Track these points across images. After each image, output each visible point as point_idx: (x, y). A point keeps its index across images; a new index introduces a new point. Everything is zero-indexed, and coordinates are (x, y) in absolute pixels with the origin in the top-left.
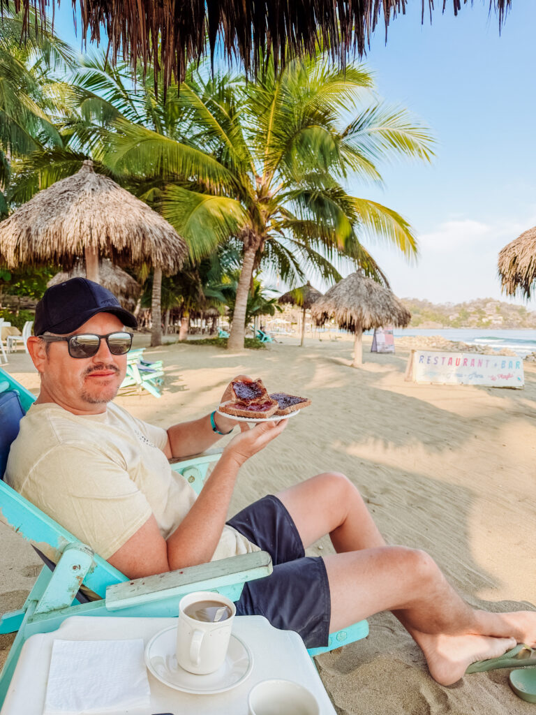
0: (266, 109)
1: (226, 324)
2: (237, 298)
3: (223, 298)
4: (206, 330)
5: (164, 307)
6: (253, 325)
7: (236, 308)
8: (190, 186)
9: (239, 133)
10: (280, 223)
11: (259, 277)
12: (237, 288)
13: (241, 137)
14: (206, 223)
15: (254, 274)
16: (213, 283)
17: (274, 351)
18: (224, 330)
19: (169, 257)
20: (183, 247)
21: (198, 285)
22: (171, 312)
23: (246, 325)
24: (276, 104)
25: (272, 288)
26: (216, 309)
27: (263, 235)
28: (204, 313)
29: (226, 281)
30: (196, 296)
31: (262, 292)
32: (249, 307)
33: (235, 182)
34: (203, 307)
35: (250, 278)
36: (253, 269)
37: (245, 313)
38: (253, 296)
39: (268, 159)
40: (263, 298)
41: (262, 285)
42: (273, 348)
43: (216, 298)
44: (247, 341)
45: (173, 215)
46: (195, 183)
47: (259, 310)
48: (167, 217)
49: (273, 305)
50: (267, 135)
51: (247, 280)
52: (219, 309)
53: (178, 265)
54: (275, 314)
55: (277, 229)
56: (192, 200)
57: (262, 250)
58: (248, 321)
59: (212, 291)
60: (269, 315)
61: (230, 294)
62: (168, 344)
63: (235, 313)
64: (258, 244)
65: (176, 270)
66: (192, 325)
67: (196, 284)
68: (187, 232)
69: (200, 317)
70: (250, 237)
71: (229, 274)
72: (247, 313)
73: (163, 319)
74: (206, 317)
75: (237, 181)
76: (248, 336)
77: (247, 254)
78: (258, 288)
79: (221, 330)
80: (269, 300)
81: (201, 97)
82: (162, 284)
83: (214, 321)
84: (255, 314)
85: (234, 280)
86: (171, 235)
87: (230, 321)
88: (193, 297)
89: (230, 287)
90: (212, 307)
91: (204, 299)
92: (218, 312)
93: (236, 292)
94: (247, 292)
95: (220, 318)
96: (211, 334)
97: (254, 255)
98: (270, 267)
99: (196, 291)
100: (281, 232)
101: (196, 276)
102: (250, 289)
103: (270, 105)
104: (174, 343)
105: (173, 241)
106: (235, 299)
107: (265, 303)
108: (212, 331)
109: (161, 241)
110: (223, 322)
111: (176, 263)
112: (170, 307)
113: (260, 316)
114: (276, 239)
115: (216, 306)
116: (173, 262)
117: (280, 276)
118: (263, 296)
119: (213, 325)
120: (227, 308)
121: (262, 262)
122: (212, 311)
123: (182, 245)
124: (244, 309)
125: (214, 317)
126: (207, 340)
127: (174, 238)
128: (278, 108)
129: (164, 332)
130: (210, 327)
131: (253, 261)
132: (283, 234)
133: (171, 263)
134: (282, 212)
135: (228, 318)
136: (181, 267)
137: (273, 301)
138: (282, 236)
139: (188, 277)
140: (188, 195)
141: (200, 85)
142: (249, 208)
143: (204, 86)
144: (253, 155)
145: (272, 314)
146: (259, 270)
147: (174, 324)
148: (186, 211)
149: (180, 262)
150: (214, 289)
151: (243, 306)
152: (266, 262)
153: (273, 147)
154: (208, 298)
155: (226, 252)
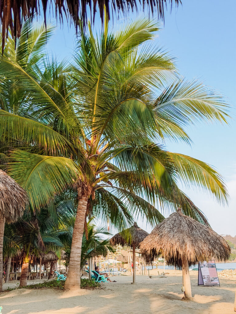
0: (91, 89)
1: (63, 267)
2: (73, 241)
3: (60, 244)
4: (45, 274)
5: (6, 256)
6: (87, 266)
7: (72, 250)
8: (31, 150)
9: (70, 108)
10: (108, 175)
11: (92, 223)
12: (72, 232)
13: (72, 110)
14: (45, 178)
15: (88, 220)
16: (51, 230)
17: (108, 289)
18: (61, 273)
19: (11, 206)
20: (24, 197)
21: (38, 233)
22: (12, 260)
23: (81, 267)
24: (99, 85)
25: (103, 231)
26: (54, 253)
27: (94, 185)
28: (43, 259)
29: (63, 227)
30: (35, 243)
31: (95, 235)
32: (84, 249)
33: (69, 145)
34: (41, 252)
35: (83, 222)
36: (86, 215)
37: (80, 255)
38: (87, 239)
39: (95, 126)
40: (96, 240)
41: (95, 229)
42: (108, 288)
43: (54, 243)
44: (83, 281)
45: (16, 172)
46: (35, 147)
47: (93, 251)
48: (11, 174)
49: (105, 246)
50: (93, 108)
51: (81, 225)
52: (57, 253)
53: (19, 212)
54: (108, 255)
55: (104, 180)
56: (33, 160)
57: (94, 198)
58: (83, 263)
59: (50, 237)
60: (102, 257)
61: (66, 239)
62: (9, 290)
63: (71, 255)
64: (90, 193)
65: (17, 217)
66: (32, 271)
67: (35, 231)
68: (28, 187)
69: (39, 263)
70: (83, 188)
71: (65, 220)
72: (82, 255)
73: (5, 267)
74: (45, 263)
75: (70, 144)
76: (83, 278)
77: (81, 202)
78: (91, 232)
79: (59, 273)
80: (101, 241)
81: (39, 82)
82: (5, 235)
83: (52, 265)
84: (89, 256)
85: (70, 225)
86: (13, 187)
87: (66, 265)
88: (33, 243)
89: (66, 232)
90: (50, 252)
91: (43, 244)
92: (56, 256)
93: (72, 236)
94: (82, 235)
95: (58, 262)
96: (49, 278)
97: (87, 202)
98: (101, 212)
99: (36, 238)
100: (108, 182)
101: (35, 225)
102: (84, 233)
103: (95, 85)
104: (15, 289)
105: (15, 192)
106: (71, 243)
107: (98, 245)
108: (50, 275)
109: (4, 193)
110: (60, 266)
111: (17, 211)
112: (12, 255)
113: (94, 258)
114: (105, 188)
115: (54, 251)
116: (14, 210)
117: (110, 220)
118: (96, 239)
119: (51, 269)
120: (64, 252)
121: (94, 209)
122: (50, 256)
123: (22, 195)
124: (79, 251)
125: (53, 262)
126: (45, 283)
127: (16, 189)
128: (100, 88)
129: (5, 280)
130: (49, 271)
131: (86, 207)
132: (111, 184)
133: (13, 212)
134: (108, 166)
135: (65, 261)
136: (22, 214)
137: (105, 242)
138: (109, 185)
139: (28, 226)
140: (29, 156)
141: (38, 75)
142: (81, 165)
143: (42, 75)
144: (82, 124)
145: (105, 255)
146: (92, 216)
147: (15, 271)
148: (28, 169)
149: (21, 210)
150: (51, 235)
151: (78, 248)
152: (97, 208)
153: (99, 116)
154: (46, 244)
155: (62, 202)
